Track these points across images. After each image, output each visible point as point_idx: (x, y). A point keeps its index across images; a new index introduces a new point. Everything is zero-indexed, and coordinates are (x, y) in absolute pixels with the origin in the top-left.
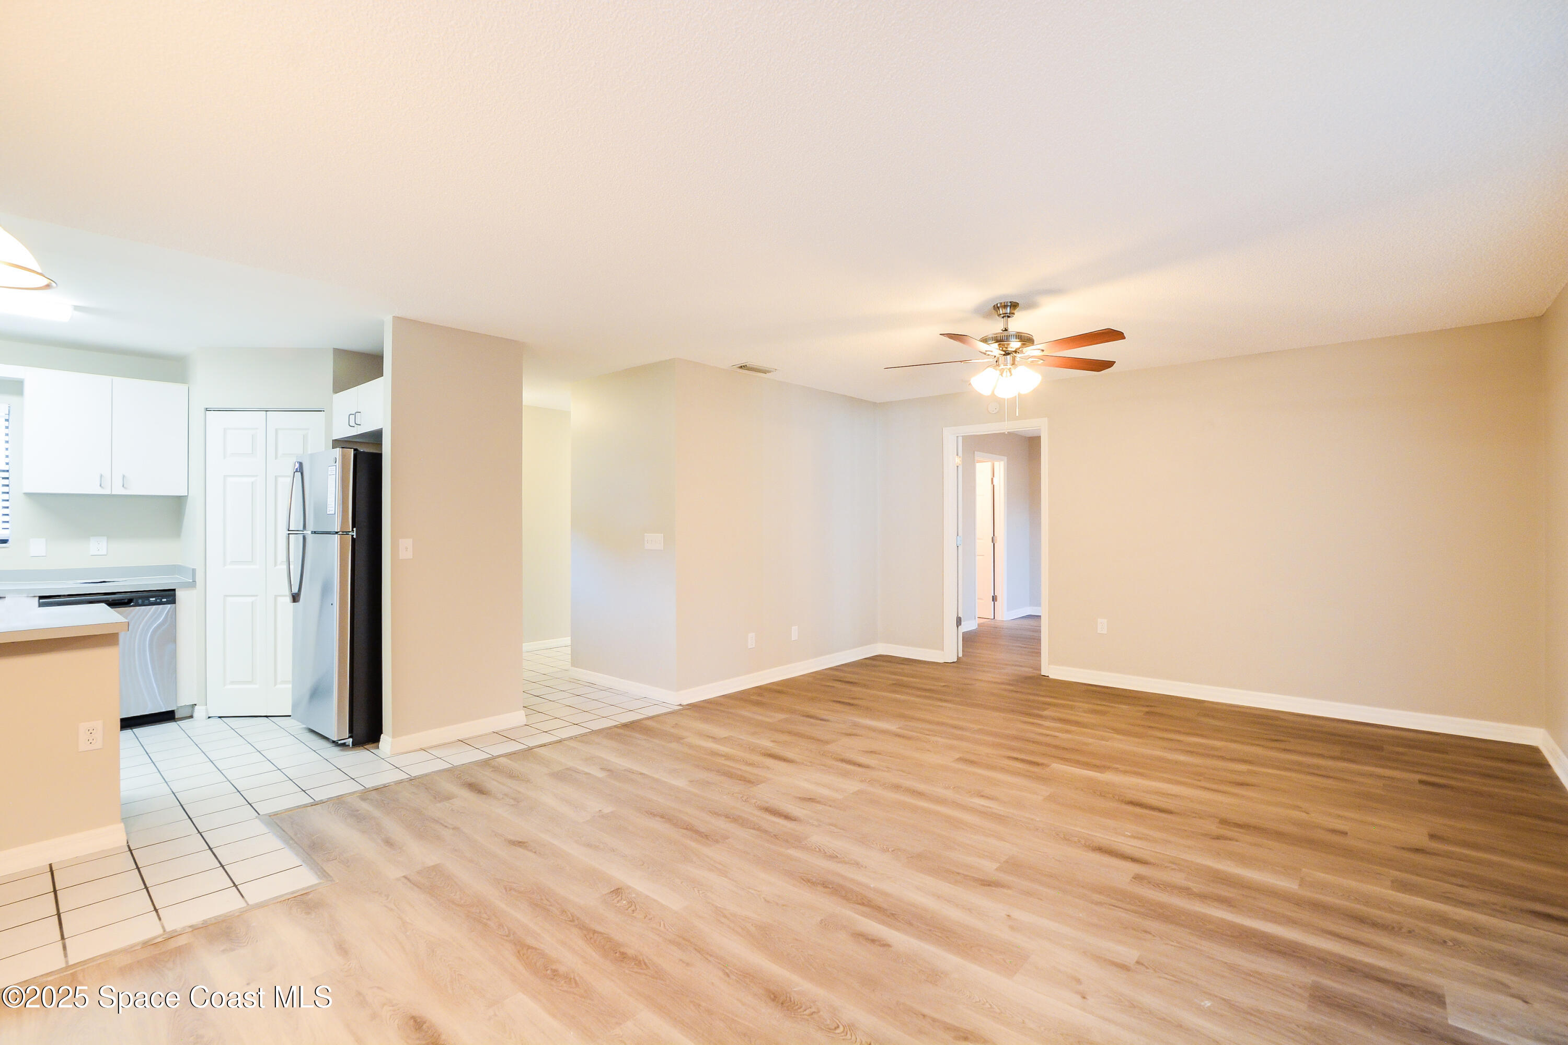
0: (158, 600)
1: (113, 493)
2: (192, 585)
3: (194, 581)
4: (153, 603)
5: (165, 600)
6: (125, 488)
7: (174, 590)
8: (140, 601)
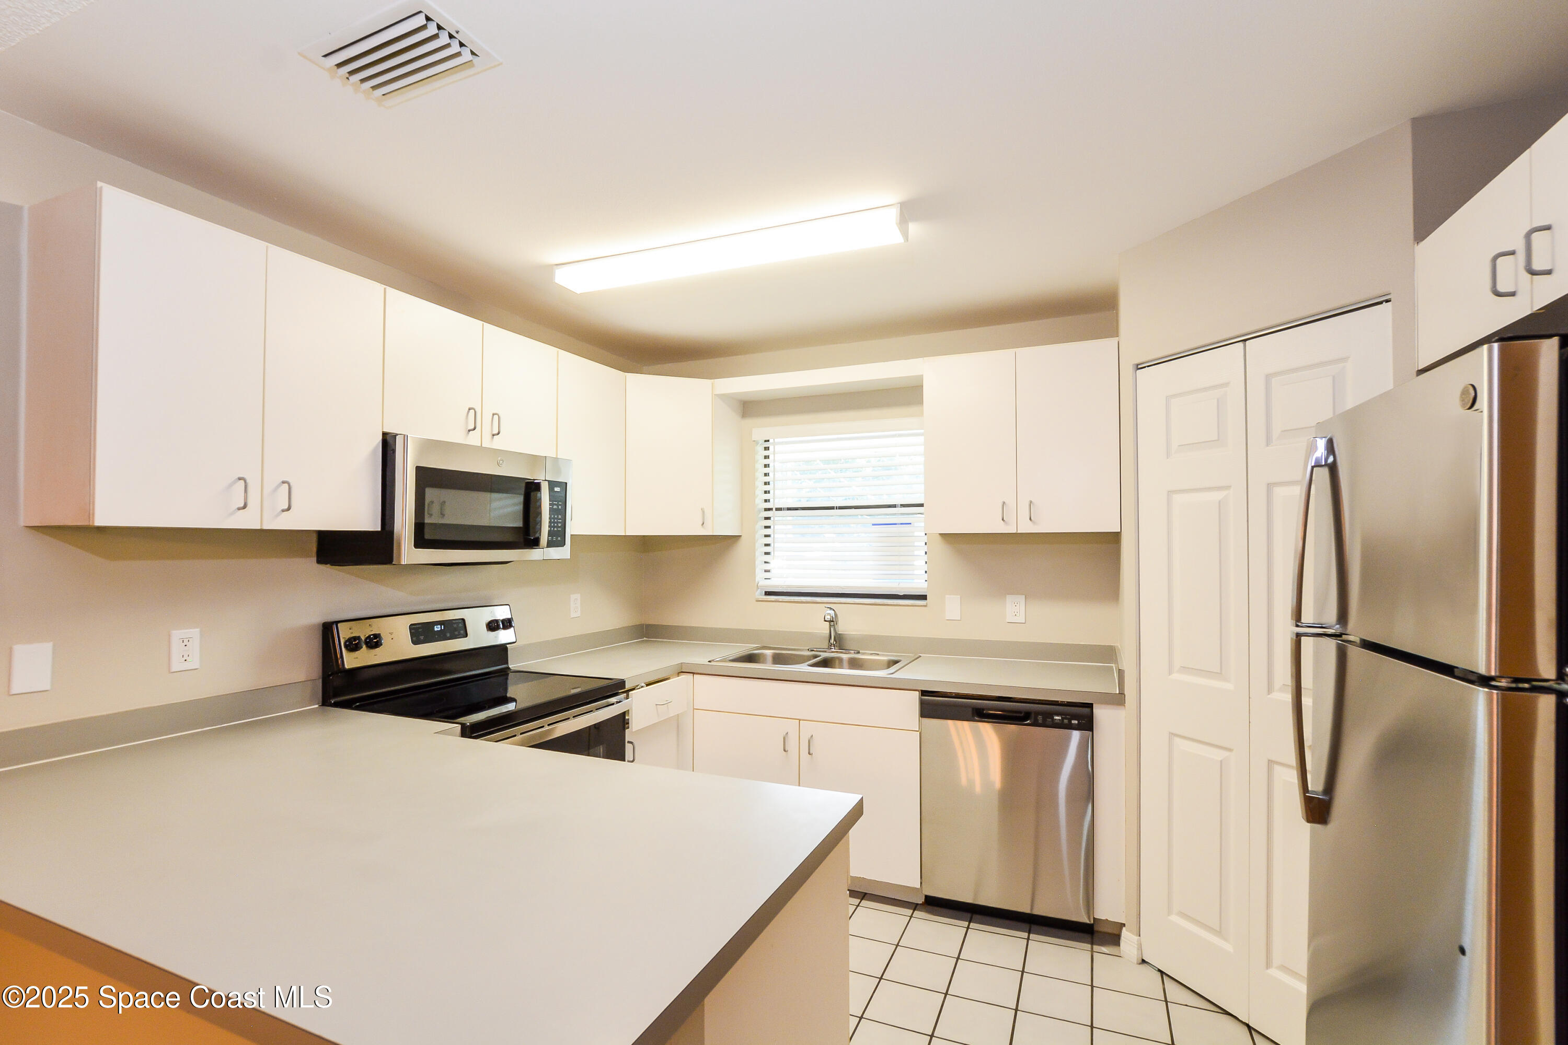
0: (1066, 721)
1: (1019, 532)
2: (1118, 700)
3: (1122, 694)
4: (1057, 723)
5: (1076, 722)
6: (1034, 523)
7: (1090, 706)
8: (1040, 718)
